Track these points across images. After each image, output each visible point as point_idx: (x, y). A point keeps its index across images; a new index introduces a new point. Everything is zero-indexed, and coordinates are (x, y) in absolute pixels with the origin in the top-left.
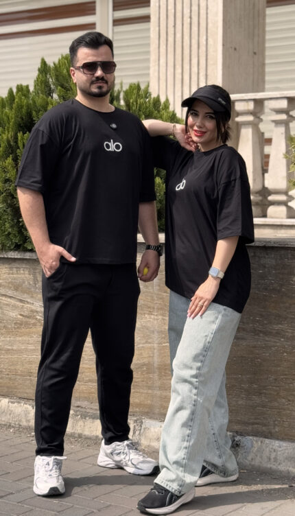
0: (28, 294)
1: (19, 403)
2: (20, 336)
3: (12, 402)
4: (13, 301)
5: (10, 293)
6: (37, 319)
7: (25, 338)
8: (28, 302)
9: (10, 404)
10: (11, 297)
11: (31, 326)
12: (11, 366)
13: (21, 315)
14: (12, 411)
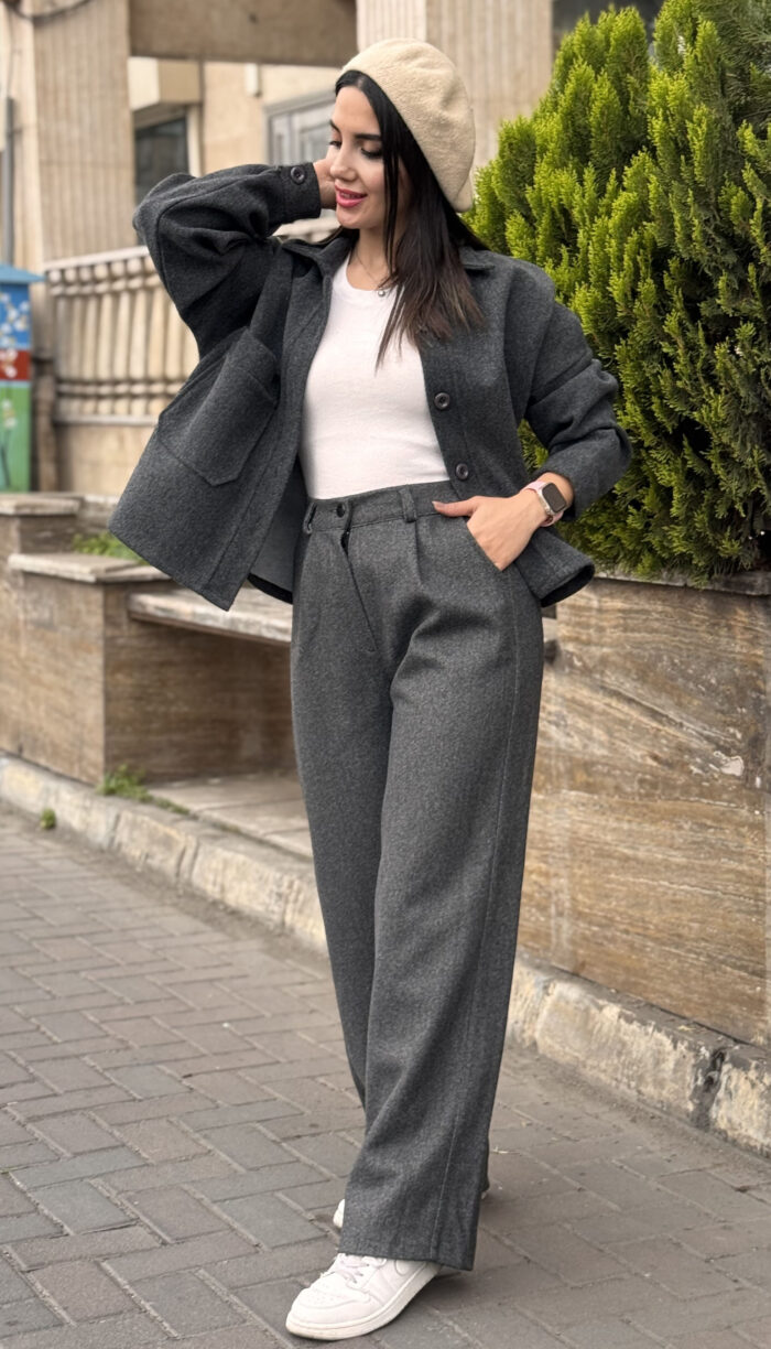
0: (670, 694)
1: (644, 1023)
2: (654, 822)
3: (629, 1020)
4: (634, 714)
5: (629, 687)
6: (691, 771)
7: (664, 829)
8: (670, 721)
9: (622, 1021)
10: (630, 701)
11: (677, 795)
12: (633, 906)
13: (655, 758)
14: (624, 1044)
